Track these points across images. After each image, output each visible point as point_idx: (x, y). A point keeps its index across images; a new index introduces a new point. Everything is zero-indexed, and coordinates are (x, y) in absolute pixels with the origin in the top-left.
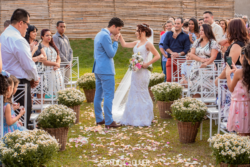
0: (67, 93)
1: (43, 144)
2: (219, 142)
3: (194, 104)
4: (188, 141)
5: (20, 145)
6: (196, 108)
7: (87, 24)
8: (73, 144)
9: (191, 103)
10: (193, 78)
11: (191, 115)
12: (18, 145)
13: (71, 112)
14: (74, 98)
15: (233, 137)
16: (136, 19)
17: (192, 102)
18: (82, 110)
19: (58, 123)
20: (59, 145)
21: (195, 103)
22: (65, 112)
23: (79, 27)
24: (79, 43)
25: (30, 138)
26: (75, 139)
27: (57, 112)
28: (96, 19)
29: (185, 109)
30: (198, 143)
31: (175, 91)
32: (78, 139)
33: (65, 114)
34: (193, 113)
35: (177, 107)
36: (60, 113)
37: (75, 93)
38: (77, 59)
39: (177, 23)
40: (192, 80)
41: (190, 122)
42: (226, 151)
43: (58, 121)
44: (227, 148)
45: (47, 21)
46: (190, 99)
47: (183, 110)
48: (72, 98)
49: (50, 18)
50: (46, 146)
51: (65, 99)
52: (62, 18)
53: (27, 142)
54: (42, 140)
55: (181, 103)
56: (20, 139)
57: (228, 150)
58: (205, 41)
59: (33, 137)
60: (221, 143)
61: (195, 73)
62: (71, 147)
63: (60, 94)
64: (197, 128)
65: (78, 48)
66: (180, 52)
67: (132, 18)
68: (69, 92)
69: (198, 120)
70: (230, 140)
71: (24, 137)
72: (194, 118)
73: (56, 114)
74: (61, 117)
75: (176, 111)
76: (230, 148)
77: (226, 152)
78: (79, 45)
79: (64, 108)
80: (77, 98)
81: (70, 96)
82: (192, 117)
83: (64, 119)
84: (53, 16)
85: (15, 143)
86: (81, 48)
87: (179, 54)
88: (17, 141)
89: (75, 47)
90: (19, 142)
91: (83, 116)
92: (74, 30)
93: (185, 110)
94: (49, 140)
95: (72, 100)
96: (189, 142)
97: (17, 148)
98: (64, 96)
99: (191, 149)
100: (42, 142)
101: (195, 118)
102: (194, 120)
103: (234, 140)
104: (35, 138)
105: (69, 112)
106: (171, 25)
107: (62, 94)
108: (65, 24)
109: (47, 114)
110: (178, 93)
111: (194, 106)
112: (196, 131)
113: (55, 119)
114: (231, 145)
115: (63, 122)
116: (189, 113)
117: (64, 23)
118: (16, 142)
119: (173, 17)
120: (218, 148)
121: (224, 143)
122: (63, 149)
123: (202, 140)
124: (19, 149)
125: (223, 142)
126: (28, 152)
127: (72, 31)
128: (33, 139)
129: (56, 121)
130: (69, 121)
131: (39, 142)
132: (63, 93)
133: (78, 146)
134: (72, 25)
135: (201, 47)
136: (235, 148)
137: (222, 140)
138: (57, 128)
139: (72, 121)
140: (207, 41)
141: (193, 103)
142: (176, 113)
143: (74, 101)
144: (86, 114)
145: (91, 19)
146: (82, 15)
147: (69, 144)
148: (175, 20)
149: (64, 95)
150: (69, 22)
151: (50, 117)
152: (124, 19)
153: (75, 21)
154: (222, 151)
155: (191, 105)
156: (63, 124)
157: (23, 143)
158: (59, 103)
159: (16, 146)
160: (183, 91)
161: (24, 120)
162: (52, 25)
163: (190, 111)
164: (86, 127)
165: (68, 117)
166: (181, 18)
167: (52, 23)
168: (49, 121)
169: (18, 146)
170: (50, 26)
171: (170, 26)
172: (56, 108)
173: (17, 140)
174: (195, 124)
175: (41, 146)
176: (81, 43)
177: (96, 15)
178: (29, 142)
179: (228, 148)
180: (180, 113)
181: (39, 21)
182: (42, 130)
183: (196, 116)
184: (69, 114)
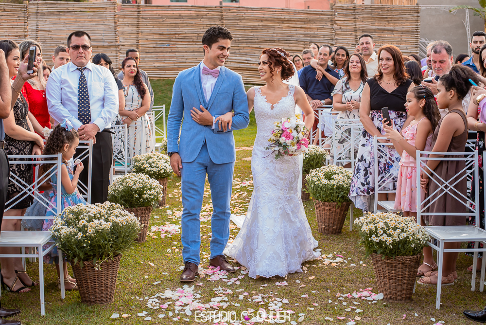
0: (148, 159)
1: (119, 222)
2: (369, 223)
3: (340, 175)
4: (331, 231)
5: (87, 223)
6: (344, 182)
7: (177, 54)
8: (158, 233)
9: (335, 173)
10: (343, 139)
11: (335, 191)
12: (83, 222)
13: (156, 184)
14: (158, 167)
15: (390, 217)
16: (258, 46)
17: (338, 171)
18: (169, 187)
19: (137, 200)
20: (141, 225)
21: (342, 173)
22: (147, 184)
23: (164, 59)
24: (165, 85)
25: (99, 214)
26: (160, 227)
27: (135, 184)
28: (192, 46)
29: (326, 182)
30: (345, 234)
31: (314, 158)
32: (164, 228)
33: (146, 188)
34: (338, 188)
35: (315, 179)
36: (140, 185)
37: (160, 159)
38: (162, 108)
39: (323, 53)
40: (341, 142)
41: (334, 202)
42: (379, 235)
43: (136, 198)
44: (380, 232)
45: (112, 48)
46: (334, 167)
47: (323, 184)
48: (156, 167)
49: (117, 44)
50: (123, 225)
51: (145, 168)
52: (137, 44)
53: (95, 219)
54: (117, 216)
55: (321, 174)
56: (85, 214)
57: (382, 235)
58: (355, 80)
59: (104, 212)
60: (372, 225)
61: (346, 131)
62: (155, 237)
63: (136, 161)
64: (344, 212)
65: (163, 93)
66: (324, 100)
67: (251, 46)
68: (151, 158)
69: (345, 200)
70: (385, 220)
71: (92, 212)
72: (340, 196)
73: (134, 187)
74: (140, 191)
75: (312, 186)
76: (385, 232)
77: (379, 237)
78: (163, 88)
79: (146, 178)
80: (164, 167)
81: (152, 164)
82: (337, 194)
83: (146, 194)
84: (121, 40)
85: (79, 220)
86: (167, 94)
87: (323, 101)
88: (82, 218)
89: (158, 91)
90: (84, 219)
91: (171, 196)
92: (157, 64)
93: (326, 184)
94: (127, 217)
95: (155, 169)
96: (332, 233)
97: (82, 227)
98: (143, 164)
99: (335, 242)
100: (118, 220)
101: (342, 196)
102: (340, 199)
103: (391, 221)
104: (107, 213)
105: (152, 185)
106: (310, 57)
107: (141, 160)
108: (138, 53)
109: (119, 187)
110: (318, 162)
111: (339, 178)
112: (343, 216)
113: (132, 194)
114: (386, 228)
115: (144, 199)
116: (332, 189)
117: (135, 53)
118: (80, 218)
119: (317, 44)
120: (367, 231)
121: (376, 225)
122: (143, 240)
123: (353, 231)
124: (85, 228)
125: (374, 224)
126: (97, 232)
127: (153, 65)
128: (104, 216)
129: (132, 197)
130: (152, 197)
131: (113, 219)
132: (142, 158)
133: (166, 236)
134: (153, 55)
135: (353, 91)
136: (391, 232)
137: (374, 221)
138: (135, 207)
139: (157, 198)
140: (358, 80)
141: (338, 174)
142: (313, 189)
143: (159, 172)
144: (177, 194)
145: (184, 46)
146: (169, 40)
147: (151, 234)
148: (320, 49)
149: (143, 162)
150: (147, 51)
151: (123, 191)
152: (238, 47)
153: (158, 50)
154: (374, 236)
155: (335, 176)
156: (143, 202)
157: (90, 220)
158: (137, 172)
159: (81, 224)
160: (326, 158)
161: (87, 192)
162: (120, 55)
163: (334, 185)
164: (176, 211)
165: (152, 191)
166: (330, 47)
167: (120, 51)
168: (122, 197)
169: (83, 224)
170: (116, 56)
171: (308, 58)
172: (134, 178)
173: (82, 216)
174: (342, 206)
175: (115, 225)
176: (167, 84)
177: (192, 40)
178: (99, 219)
179: (382, 232)
180: (319, 189)
181: (99, 48)
182: (116, 204)
183: (342, 193)
184: (153, 187)
